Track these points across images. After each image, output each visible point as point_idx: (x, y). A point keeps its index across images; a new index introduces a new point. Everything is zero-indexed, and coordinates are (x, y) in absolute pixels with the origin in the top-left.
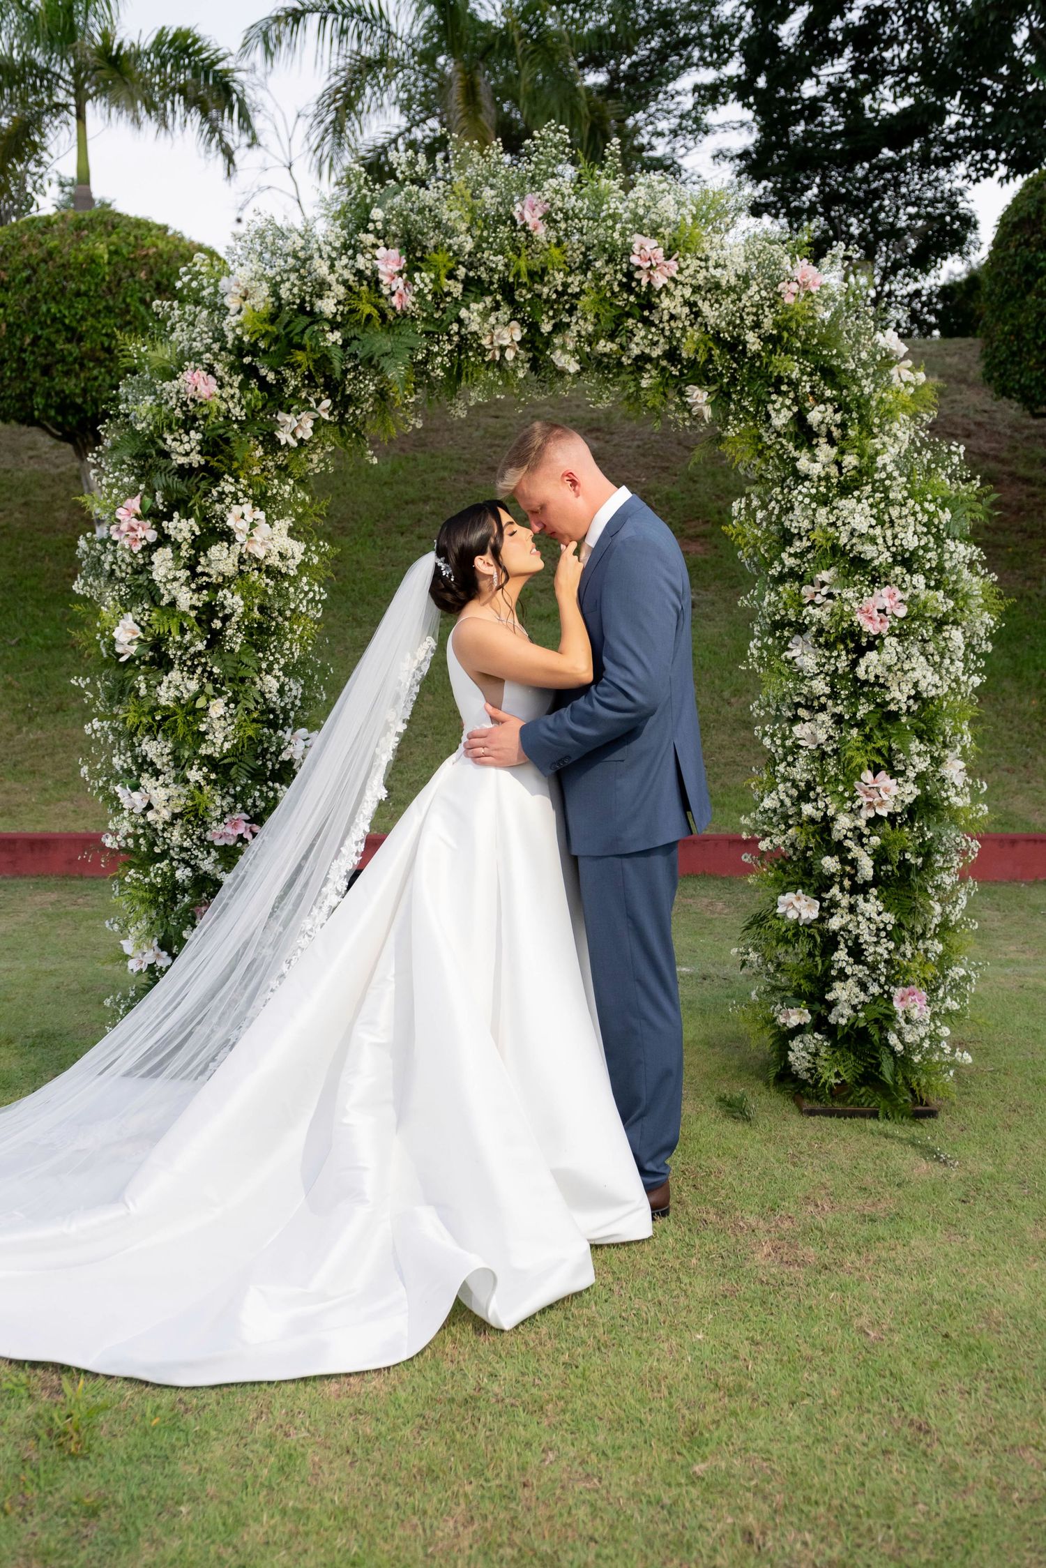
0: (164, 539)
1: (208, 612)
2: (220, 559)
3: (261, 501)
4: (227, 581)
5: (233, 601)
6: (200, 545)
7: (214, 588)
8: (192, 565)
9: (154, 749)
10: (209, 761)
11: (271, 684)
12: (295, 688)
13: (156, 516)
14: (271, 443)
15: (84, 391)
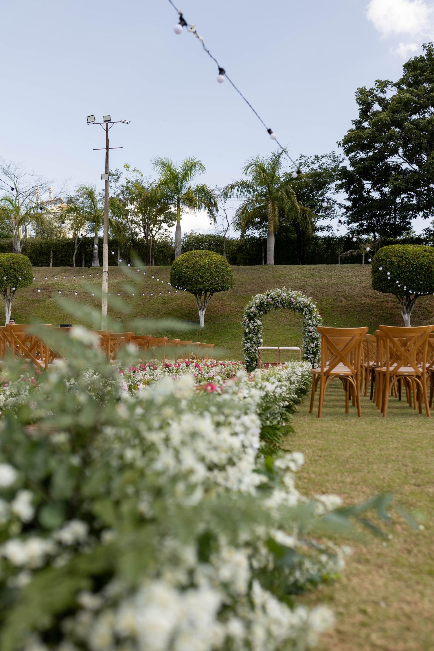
0: (250, 322)
1: (254, 329)
2: (255, 324)
3: (258, 319)
4: (255, 326)
5: (256, 328)
6: (254, 323)
7: (254, 327)
8: (253, 325)
9: (249, 341)
10: (254, 342)
11: (259, 335)
12: (261, 336)
13: (250, 320)
14: (260, 314)
15: (203, 287)
